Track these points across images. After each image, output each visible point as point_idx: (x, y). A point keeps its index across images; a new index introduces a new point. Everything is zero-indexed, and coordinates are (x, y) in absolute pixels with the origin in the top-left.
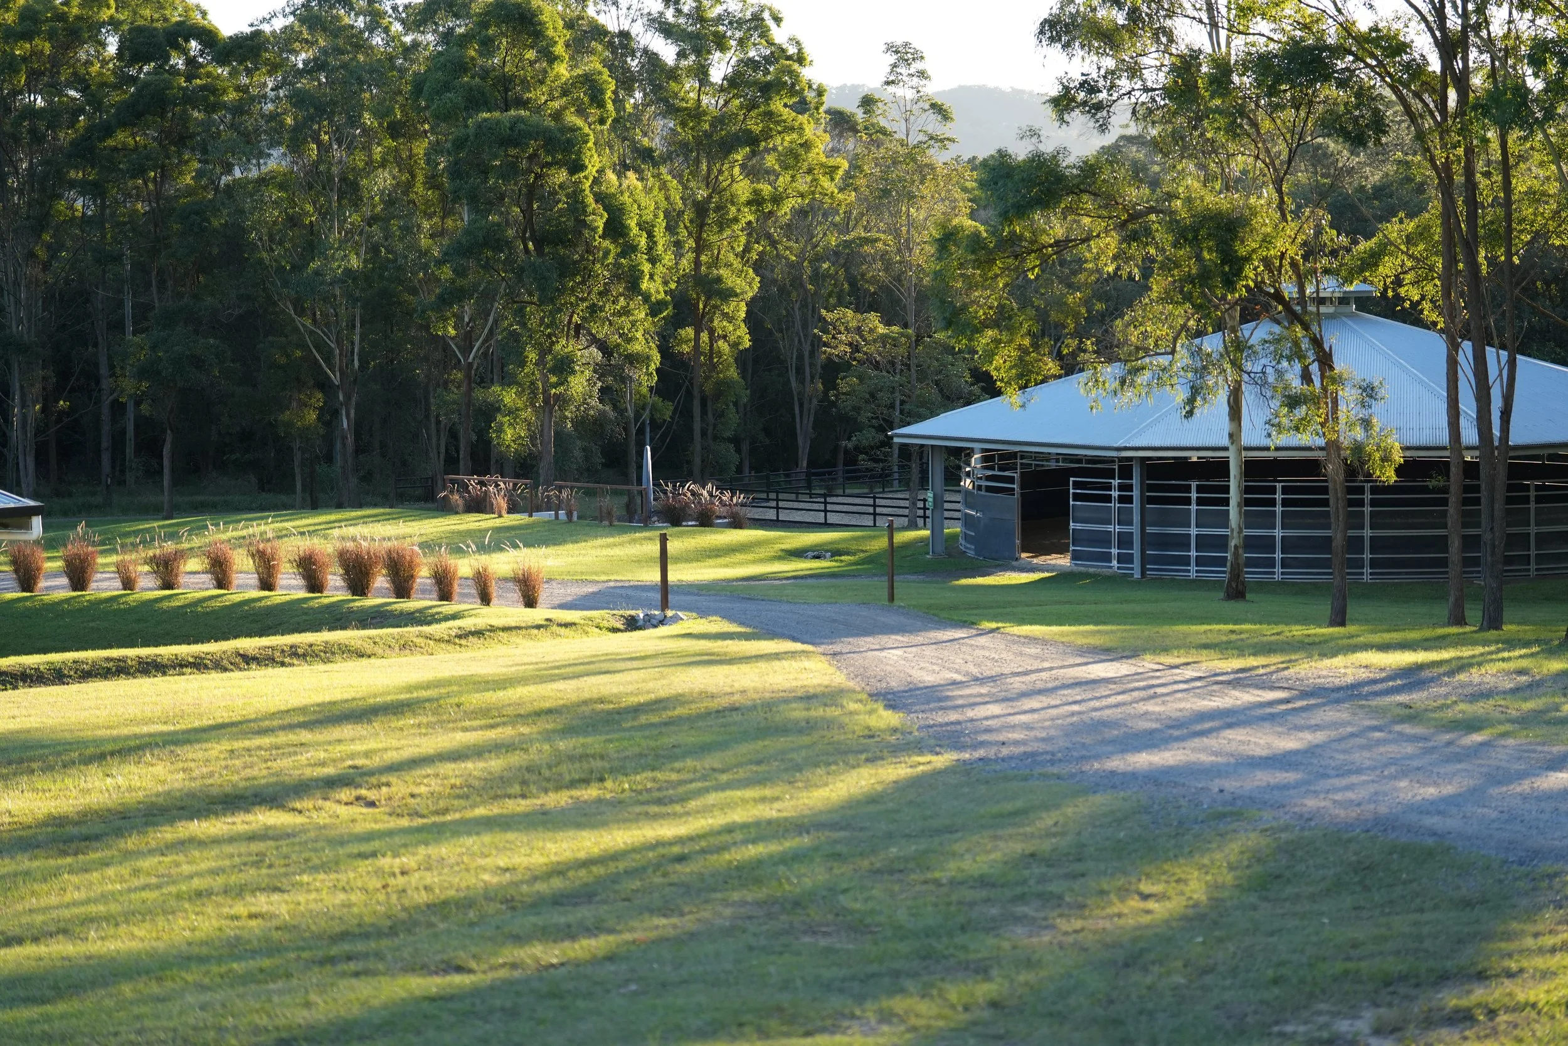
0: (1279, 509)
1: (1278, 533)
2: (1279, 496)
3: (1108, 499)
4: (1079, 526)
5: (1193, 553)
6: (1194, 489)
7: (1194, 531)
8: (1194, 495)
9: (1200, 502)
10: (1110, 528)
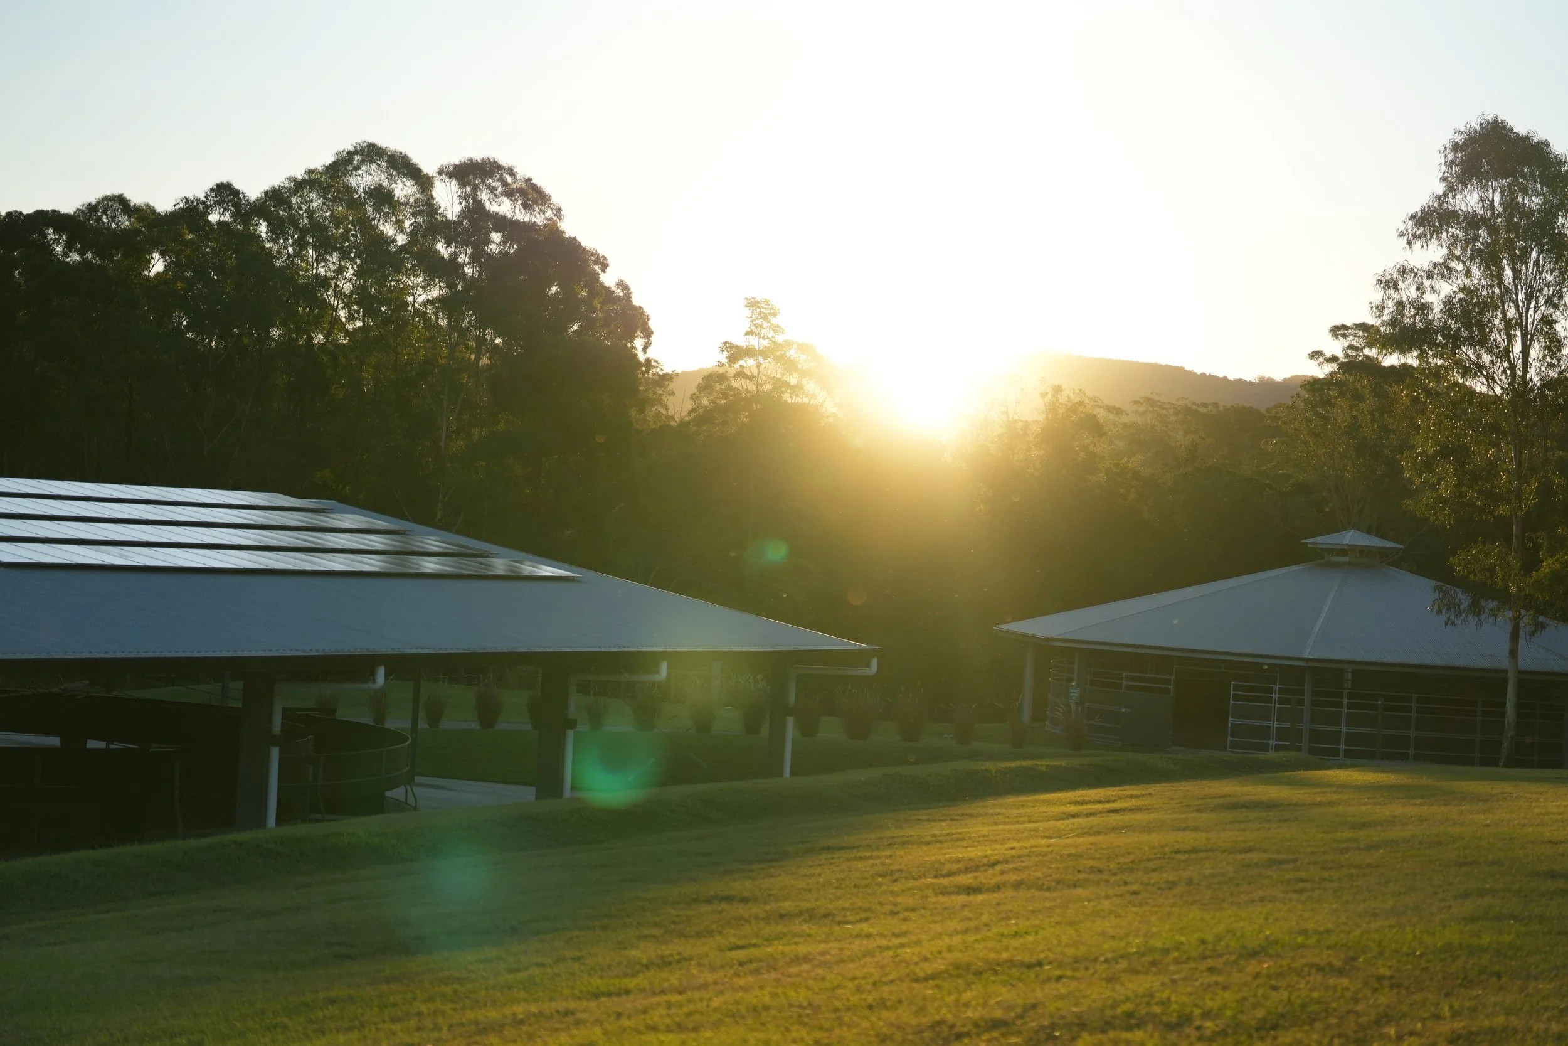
0: (1414, 715)
1: (1412, 734)
2: (1414, 705)
3: (1269, 700)
4: (1238, 721)
5: (1342, 747)
6: (1345, 695)
7: (1344, 729)
8: (1345, 701)
9: (1349, 706)
10: (1270, 724)
